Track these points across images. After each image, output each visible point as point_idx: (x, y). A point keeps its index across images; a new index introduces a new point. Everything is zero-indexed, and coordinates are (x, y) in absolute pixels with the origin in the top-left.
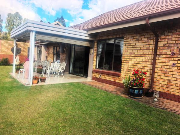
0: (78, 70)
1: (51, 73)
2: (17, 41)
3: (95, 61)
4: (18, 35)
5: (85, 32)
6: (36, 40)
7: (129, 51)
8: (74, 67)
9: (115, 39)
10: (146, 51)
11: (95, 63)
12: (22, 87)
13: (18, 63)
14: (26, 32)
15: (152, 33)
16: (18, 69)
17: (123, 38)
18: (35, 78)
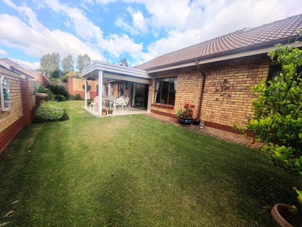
0: (139, 104)
1: (117, 107)
2: (87, 79)
3: (153, 97)
4: (88, 74)
5: (145, 72)
6: (103, 79)
7: (181, 88)
8: (136, 102)
9: (170, 78)
10: (195, 88)
12: (94, 117)
13: (89, 98)
14: (95, 71)
15: (200, 73)
16: (89, 104)
17: (176, 77)
18: (104, 111)
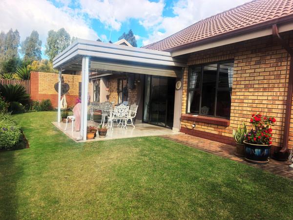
0: (157, 116)
1: (115, 122)
2: (63, 73)
3: (185, 102)
4: (64, 64)
5: (169, 54)
6: (91, 71)
7: (243, 83)
8: (150, 112)
9: (219, 63)
10: (274, 81)
11: (185, 104)
12: (71, 144)
13: (65, 107)
14: (75, 58)
15: (284, 51)
16: (64, 117)
17: (231, 61)
18: (90, 130)
